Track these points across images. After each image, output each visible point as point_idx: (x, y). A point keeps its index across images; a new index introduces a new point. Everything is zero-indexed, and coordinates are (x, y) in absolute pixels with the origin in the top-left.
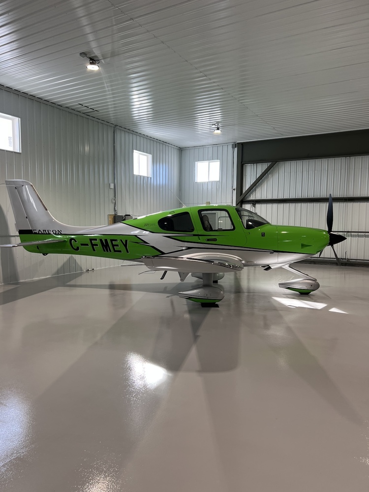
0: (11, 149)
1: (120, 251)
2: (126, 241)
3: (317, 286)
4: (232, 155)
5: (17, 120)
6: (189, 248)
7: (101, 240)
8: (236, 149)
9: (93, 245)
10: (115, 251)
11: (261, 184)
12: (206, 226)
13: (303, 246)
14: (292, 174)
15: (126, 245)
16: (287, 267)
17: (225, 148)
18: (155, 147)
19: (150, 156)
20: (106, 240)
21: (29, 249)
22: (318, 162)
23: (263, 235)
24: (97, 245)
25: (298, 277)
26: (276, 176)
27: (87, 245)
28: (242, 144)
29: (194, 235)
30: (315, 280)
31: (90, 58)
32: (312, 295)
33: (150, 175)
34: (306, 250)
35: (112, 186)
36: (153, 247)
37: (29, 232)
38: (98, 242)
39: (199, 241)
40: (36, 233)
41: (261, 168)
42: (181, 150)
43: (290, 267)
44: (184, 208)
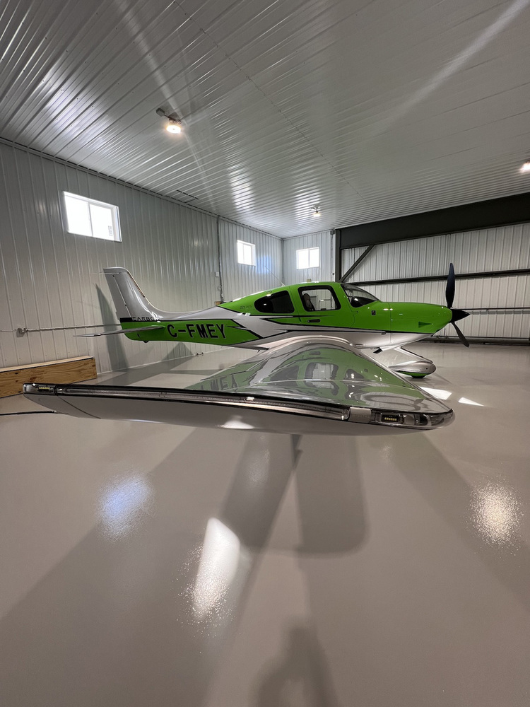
0: (112, 238)
1: (217, 337)
2: (222, 325)
3: (433, 369)
4: (331, 242)
5: (115, 208)
6: (289, 331)
7: (197, 325)
8: (334, 236)
9: (190, 331)
10: (212, 337)
11: (359, 267)
12: (308, 306)
13: (421, 324)
14: (390, 255)
15: (222, 330)
16: (399, 349)
17: (324, 235)
18: (258, 236)
19: (254, 246)
20: (202, 326)
21: (132, 336)
22: (416, 242)
23: (374, 313)
24: (194, 331)
25: (408, 359)
26: (373, 259)
27: (184, 331)
28: (340, 230)
29: (294, 316)
30: (431, 362)
31: (169, 117)
32: (428, 379)
33: (254, 264)
34: (424, 329)
35: (218, 274)
36: (250, 331)
37: (129, 320)
38: (194, 328)
39: (300, 323)
40: (135, 321)
41: (358, 252)
42: (283, 240)
43: (402, 348)
44: (283, 287)
